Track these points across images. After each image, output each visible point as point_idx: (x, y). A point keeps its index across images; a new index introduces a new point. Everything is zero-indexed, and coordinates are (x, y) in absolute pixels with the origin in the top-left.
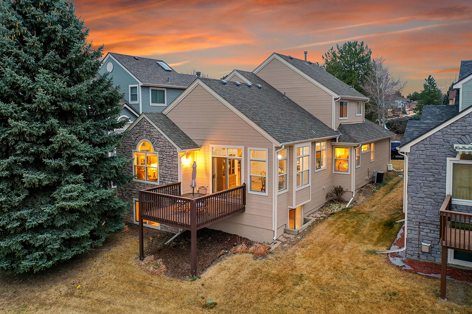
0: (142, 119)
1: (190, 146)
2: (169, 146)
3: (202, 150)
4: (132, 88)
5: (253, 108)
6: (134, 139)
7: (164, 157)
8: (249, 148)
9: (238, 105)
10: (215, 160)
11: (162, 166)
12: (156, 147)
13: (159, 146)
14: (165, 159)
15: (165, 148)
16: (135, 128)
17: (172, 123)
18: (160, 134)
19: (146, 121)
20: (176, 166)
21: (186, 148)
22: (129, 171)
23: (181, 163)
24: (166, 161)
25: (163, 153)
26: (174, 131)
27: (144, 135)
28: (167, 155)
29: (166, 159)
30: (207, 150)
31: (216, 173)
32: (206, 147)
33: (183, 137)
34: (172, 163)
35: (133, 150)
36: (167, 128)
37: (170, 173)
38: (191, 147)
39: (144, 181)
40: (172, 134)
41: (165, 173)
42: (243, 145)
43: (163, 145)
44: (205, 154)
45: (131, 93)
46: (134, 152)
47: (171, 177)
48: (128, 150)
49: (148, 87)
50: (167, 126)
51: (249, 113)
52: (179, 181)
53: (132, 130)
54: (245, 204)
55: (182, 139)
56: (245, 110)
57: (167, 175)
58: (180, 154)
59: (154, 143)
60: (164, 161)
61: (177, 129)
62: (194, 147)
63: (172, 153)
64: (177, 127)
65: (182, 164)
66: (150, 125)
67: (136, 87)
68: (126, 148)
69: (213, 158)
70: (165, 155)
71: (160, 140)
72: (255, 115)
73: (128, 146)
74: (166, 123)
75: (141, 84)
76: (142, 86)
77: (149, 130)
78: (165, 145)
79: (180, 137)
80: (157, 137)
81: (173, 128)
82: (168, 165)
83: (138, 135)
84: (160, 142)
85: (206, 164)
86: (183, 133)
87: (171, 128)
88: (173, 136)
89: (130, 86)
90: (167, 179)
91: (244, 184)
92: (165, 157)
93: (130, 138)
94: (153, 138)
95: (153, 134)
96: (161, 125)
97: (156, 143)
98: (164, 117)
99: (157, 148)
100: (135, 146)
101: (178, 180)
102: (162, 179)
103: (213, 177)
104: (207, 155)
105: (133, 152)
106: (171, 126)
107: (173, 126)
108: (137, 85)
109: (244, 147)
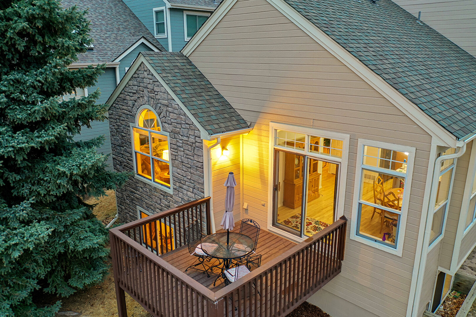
0: (140, 65)
1: (229, 124)
2: (187, 124)
3: (254, 131)
4: (157, 13)
5: (372, 42)
6: (130, 103)
7: (178, 144)
8: (361, 141)
9: (340, 33)
10: (281, 156)
11: (176, 161)
12: (165, 122)
13: (170, 122)
14: (180, 148)
15: (179, 126)
16: (131, 83)
17: (199, 73)
18: (169, 97)
19: (146, 69)
20: (199, 165)
21: (219, 130)
22: (128, 160)
23: (209, 159)
24: (182, 153)
25: (176, 135)
26: (200, 91)
27: (145, 98)
28: (184, 142)
29: (182, 149)
30: (264, 133)
31: (281, 180)
32: (263, 127)
33: (216, 104)
34: (192, 158)
35: (131, 124)
36: (187, 84)
37: (189, 178)
38: (231, 128)
39: (150, 181)
40: (194, 99)
41: (182, 176)
42: (345, 132)
43: (175, 121)
44: (260, 140)
45: (157, 20)
46: (133, 127)
47: (192, 185)
48: (124, 123)
49: (181, 10)
50: (187, 81)
51: (366, 54)
52: (206, 196)
53: (127, 86)
54: (342, 260)
55: (213, 109)
56: (357, 45)
57: (185, 179)
58: (206, 143)
59: (162, 114)
60: (179, 153)
61: (208, 87)
62: (238, 127)
63: (192, 140)
64: (207, 83)
65: (213, 162)
66: (153, 77)
67: (162, 11)
68: (122, 118)
69: (276, 152)
70: (181, 142)
71: (170, 109)
72: (381, 58)
73: (124, 116)
74: (185, 74)
75: (169, 5)
76: (171, 9)
77: (152, 88)
78: (179, 121)
79: (209, 105)
80: (165, 102)
81: (199, 83)
82: (185, 160)
83: (135, 97)
84: (172, 114)
85: (261, 160)
86: (219, 94)
87: (194, 84)
88: (195, 103)
89: (155, 9)
90: (184, 187)
91: (343, 218)
92: (181, 145)
93: (125, 101)
94: (159, 105)
95: (159, 97)
96: (174, 78)
97: (165, 115)
98: (185, 61)
99: (166, 125)
100: (133, 117)
101: (203, 192)
102: (178, 184)
103: (276, 188)
104: (263, 143)
105: (131, 128)
106: (195, 80)
107: (200, 80)
108: (163, 8)
109: (349, 136)
